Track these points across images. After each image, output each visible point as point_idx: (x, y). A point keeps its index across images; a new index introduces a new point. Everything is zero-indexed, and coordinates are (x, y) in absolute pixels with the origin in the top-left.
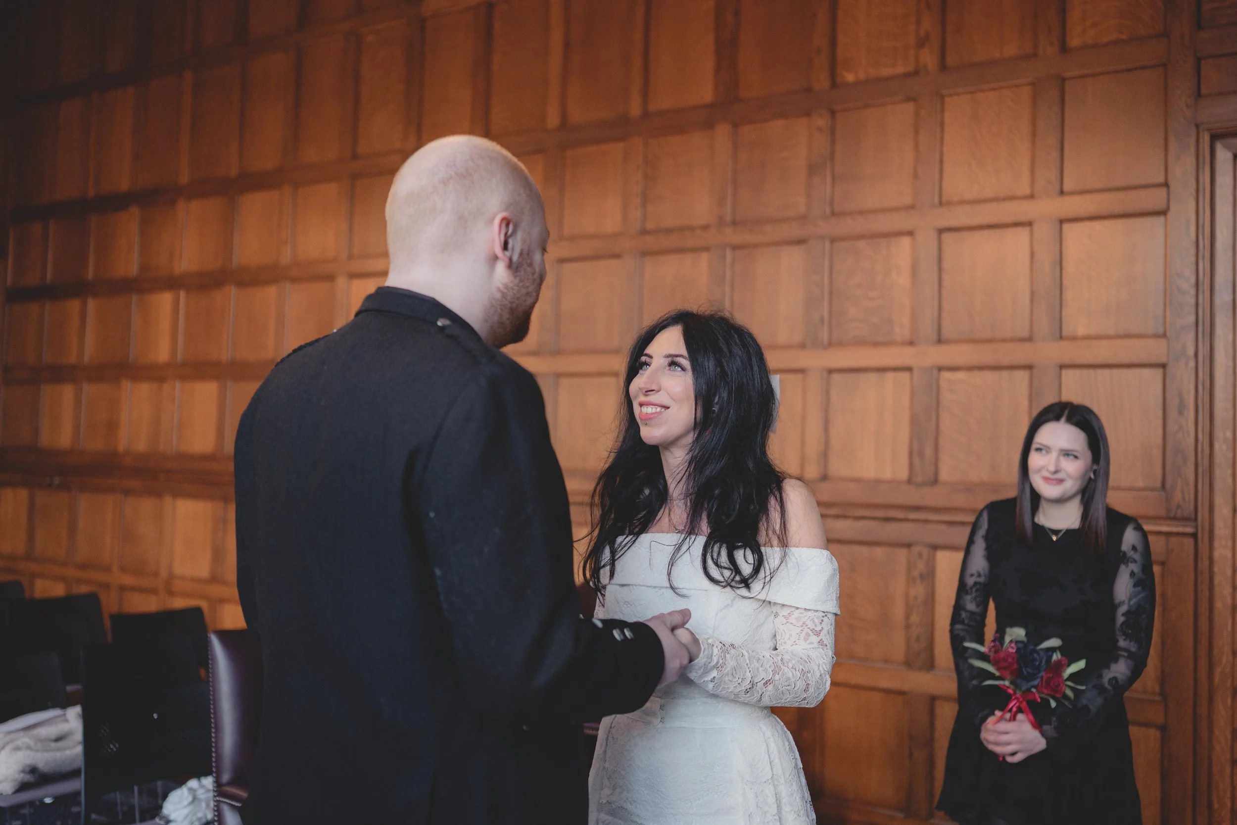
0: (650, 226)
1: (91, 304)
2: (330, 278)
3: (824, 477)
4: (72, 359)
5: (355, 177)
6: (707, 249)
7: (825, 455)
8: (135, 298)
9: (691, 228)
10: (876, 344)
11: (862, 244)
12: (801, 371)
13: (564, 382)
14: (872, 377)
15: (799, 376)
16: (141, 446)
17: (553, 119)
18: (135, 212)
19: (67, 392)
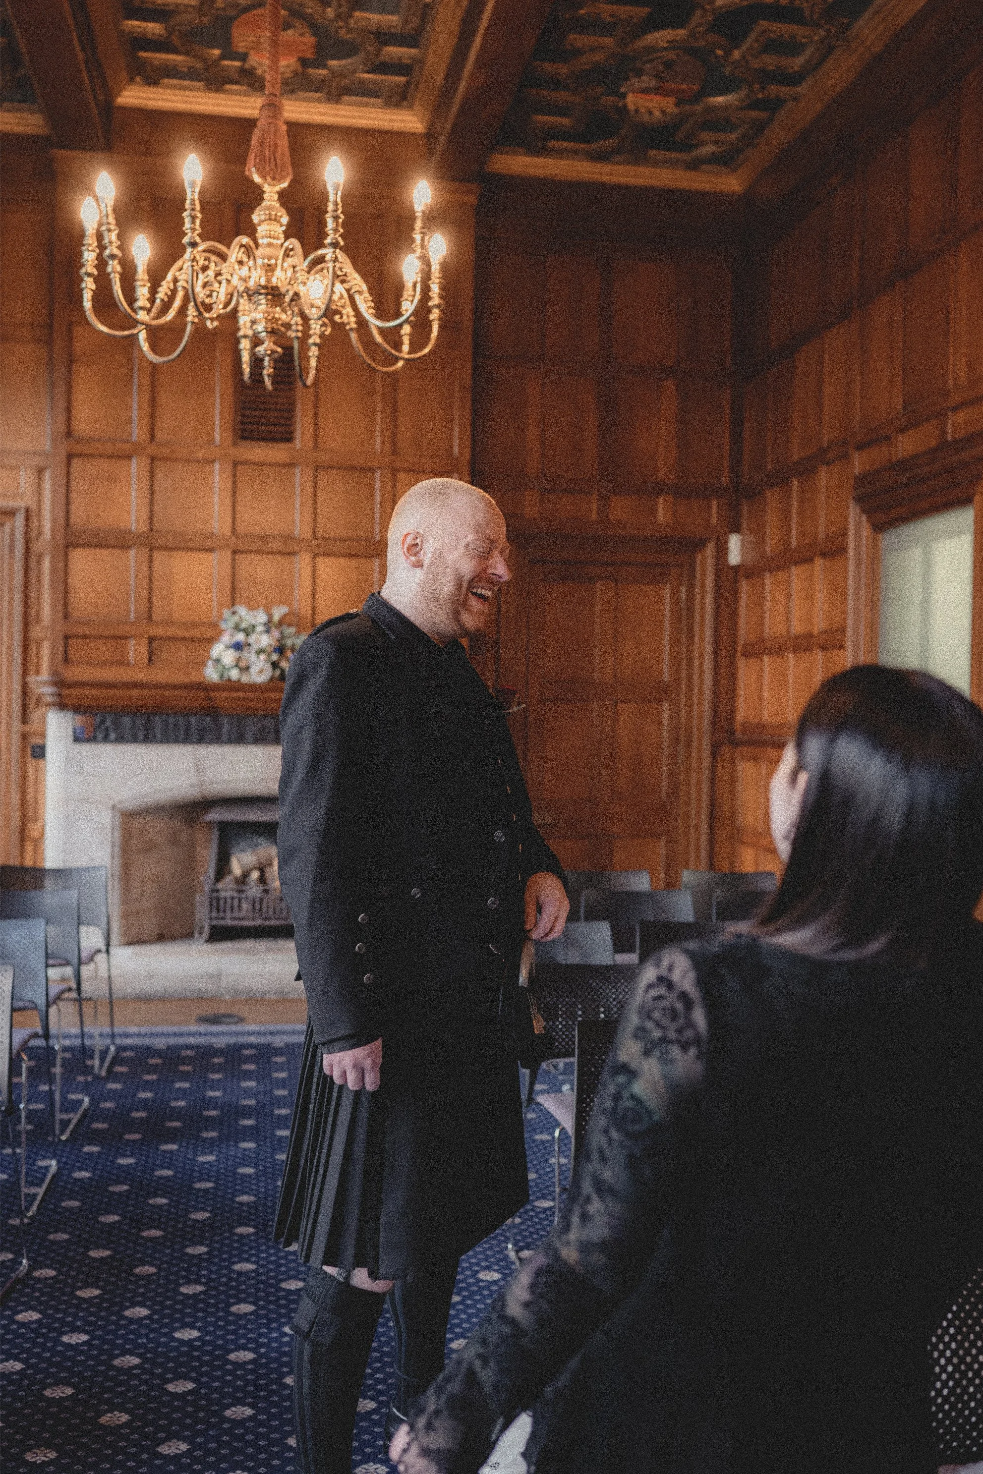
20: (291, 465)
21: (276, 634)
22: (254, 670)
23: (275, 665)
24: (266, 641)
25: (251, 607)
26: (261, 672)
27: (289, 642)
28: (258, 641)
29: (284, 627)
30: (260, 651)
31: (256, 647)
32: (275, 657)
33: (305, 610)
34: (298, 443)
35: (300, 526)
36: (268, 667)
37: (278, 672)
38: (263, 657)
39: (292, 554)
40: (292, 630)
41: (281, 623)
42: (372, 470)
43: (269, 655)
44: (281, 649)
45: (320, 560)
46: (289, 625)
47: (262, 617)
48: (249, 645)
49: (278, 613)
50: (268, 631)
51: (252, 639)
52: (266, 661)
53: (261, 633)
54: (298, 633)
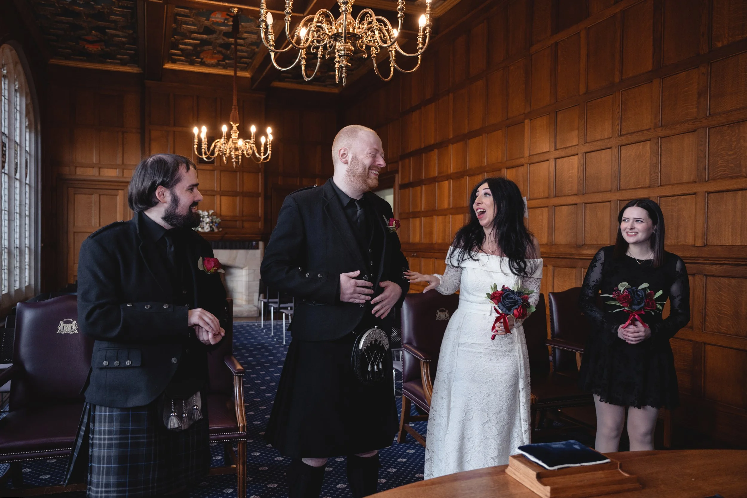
0: (623, 133)
1: (424, 187)
2: (500, 170)
3: (705, 245)
4: (419, 210)
5: (508, 126)
6: (650, 140)
7: (706, 234)
8: (437, 183)
9: (642, 131)
10: (732, 178)
11: (725, 128)
12: (694, 194)
13: (588, 205)
14: (730, 194)
15: (694, 196)
16: (440, 241)
17: (582, 90)
18: (436, 151)
19: (417, 221)
20: (214, 170)
21: (211, 218)
22: (205, 228)
23: (211, 227)
24: (208, 220)
25: (203, 211)
26: (207, 229)
27: (214, 220)
28: (206, 220)
29: (213, 216)
30: (207, 223)
31: (205, 222)
32: (211, 224)
33: (218, 212)
34: (215, 164)
35: (216, 188)
36: (209, 227)
37: (212, 229)
38: (208, 225)
39: (214, 195)
40: (215, 217)
41: (211, 215)
42: (237, 172)
43: (209, 224)
44: (212, 222)
45: (222, 197)
46: (214, 216)
47: (206, 213)
48: (203, 221)
49: (211, 212)
50: (208, 217)
51: (204, 220)
52: (208, 226)
53: (207, 218)
54: (217, 218)
